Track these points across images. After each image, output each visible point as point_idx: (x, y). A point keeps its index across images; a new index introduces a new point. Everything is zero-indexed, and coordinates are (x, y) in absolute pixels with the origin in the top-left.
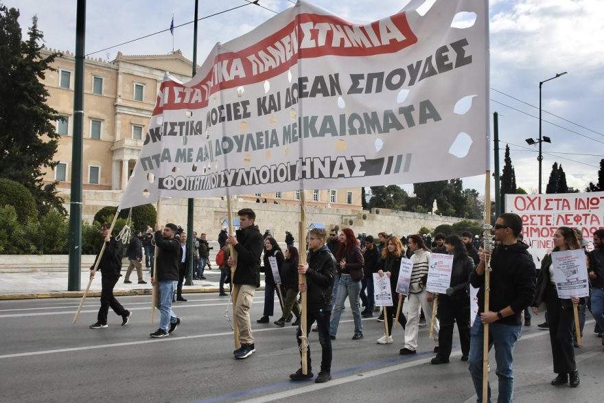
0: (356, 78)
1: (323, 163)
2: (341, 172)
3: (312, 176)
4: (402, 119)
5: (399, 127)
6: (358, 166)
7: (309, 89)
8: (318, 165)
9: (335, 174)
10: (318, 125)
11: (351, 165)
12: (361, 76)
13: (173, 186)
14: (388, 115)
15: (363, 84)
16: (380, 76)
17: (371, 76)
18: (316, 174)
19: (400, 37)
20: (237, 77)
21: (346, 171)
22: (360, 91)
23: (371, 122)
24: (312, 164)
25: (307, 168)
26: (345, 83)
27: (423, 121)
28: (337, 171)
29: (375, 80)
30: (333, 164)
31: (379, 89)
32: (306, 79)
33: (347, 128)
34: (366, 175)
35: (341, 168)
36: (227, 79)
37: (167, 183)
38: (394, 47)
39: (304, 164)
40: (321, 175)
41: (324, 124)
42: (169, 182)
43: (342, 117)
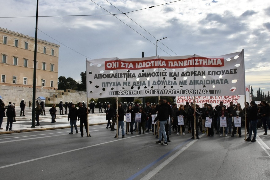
0: (209, 72)
1: (200, 90)
2: (204, 93)
3: (197, 93)
4: (220, 82)
5: (219, 83)
6: (208, 91)
7: (197, 74)
8: (199, 91)
9: (203, 93)
10: (199, 82)
11: (207, 91)
12: (210, 71)
13: (122, 93)
14: (218, 80)
15: (211, 73)
16: (215, 72)
17: (213, 72)
18: (198, 93)
19: (221, 64)
20: (164, 66)
21: (206, 92)
22: (210, 75)
23: (213, 82)
24: (197, 91)
25: (196, 91)
26: (207, 73)
27: (224, 83)
28: (203, 92)
29: (214, 73)
30: (202, 91)
31: (215, 75)
32: (196, 72)
33: (206, 83)
34: (210, 93)
35: (204, 92)
36: (161, 65)
37: (120, 93)
38: (219, 66)
39: (195, 90)
40: (200, 93)
41: (200, 82)
42: (121, 92)
43: (204, 80)
